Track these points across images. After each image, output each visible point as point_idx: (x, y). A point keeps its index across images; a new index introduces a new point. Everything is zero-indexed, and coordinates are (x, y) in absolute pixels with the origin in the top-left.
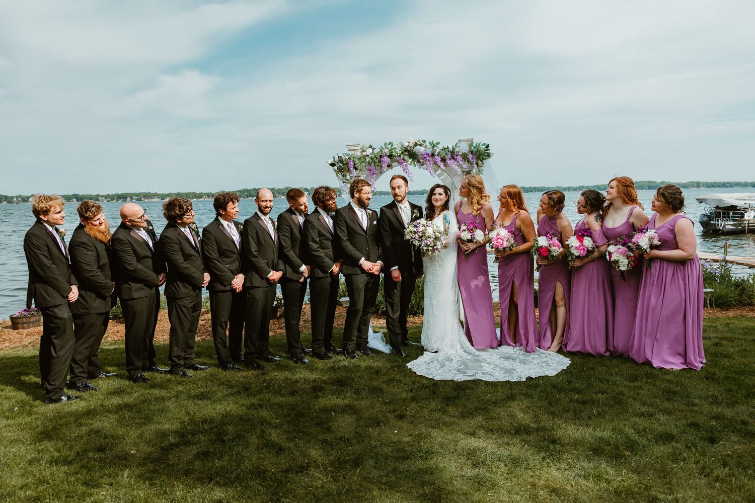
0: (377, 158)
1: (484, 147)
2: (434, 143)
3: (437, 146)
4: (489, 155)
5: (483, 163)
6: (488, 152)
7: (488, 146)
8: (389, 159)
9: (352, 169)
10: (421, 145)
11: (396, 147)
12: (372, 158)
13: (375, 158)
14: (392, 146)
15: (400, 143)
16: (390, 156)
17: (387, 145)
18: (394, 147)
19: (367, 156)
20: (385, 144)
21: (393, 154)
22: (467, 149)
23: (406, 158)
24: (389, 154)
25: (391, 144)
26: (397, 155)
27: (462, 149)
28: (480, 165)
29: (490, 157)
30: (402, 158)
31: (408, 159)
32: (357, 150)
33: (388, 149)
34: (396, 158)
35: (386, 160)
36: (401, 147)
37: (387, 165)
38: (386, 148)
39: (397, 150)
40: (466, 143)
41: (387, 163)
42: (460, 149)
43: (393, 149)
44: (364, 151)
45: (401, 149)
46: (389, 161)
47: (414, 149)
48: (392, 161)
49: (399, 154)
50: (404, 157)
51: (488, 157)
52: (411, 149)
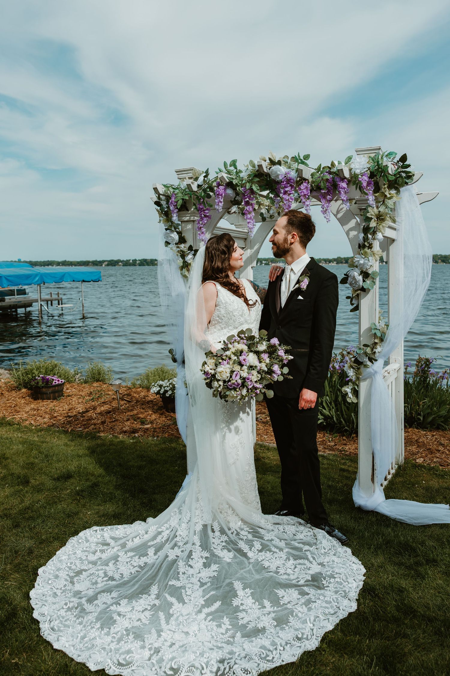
0: (212, 189)
2: (301, 158)
4: (410, 176)
5: (398, 192)
6: (408, 170)
7: (404, 158)
8: (230, 191)
9: (172, 208)
10: (280, 163)
11: (244, 169)
12: (205, 190)
13: (208, 190)
14: (236, 168)
15: (251, 162)
16: (230, 185)
17: (228, 166)
18: (238, 169)
19: (199, 186)
20: (225, 164)
21: (234, 182)
22: (365, 167)
23: (255, 188)
24: (228, 181)
25: (234, 163)
26: (240, 182)
27: (357, 167)
28: (388, 196)
29: (412, 180)
30: (247, 188)
31: (258, 190)
32: (187, 178)
33: (229, 172)
34: (239, 189)
35: (221, 191)
36: (250, 168)
37: (222, 200)
38: (226, 172)
39: (241, 175)
40: (365, 155)
41: (222, 196)
42: (353, 167)
43: (237, 173)
44: (196, 179)
45: (250, 173)
46: (230, 194)
47: (272, 172)
48: (237, 194)
49: (244, 182)
50: (251, 186)
51: (407, 181)
52: (264, 172)
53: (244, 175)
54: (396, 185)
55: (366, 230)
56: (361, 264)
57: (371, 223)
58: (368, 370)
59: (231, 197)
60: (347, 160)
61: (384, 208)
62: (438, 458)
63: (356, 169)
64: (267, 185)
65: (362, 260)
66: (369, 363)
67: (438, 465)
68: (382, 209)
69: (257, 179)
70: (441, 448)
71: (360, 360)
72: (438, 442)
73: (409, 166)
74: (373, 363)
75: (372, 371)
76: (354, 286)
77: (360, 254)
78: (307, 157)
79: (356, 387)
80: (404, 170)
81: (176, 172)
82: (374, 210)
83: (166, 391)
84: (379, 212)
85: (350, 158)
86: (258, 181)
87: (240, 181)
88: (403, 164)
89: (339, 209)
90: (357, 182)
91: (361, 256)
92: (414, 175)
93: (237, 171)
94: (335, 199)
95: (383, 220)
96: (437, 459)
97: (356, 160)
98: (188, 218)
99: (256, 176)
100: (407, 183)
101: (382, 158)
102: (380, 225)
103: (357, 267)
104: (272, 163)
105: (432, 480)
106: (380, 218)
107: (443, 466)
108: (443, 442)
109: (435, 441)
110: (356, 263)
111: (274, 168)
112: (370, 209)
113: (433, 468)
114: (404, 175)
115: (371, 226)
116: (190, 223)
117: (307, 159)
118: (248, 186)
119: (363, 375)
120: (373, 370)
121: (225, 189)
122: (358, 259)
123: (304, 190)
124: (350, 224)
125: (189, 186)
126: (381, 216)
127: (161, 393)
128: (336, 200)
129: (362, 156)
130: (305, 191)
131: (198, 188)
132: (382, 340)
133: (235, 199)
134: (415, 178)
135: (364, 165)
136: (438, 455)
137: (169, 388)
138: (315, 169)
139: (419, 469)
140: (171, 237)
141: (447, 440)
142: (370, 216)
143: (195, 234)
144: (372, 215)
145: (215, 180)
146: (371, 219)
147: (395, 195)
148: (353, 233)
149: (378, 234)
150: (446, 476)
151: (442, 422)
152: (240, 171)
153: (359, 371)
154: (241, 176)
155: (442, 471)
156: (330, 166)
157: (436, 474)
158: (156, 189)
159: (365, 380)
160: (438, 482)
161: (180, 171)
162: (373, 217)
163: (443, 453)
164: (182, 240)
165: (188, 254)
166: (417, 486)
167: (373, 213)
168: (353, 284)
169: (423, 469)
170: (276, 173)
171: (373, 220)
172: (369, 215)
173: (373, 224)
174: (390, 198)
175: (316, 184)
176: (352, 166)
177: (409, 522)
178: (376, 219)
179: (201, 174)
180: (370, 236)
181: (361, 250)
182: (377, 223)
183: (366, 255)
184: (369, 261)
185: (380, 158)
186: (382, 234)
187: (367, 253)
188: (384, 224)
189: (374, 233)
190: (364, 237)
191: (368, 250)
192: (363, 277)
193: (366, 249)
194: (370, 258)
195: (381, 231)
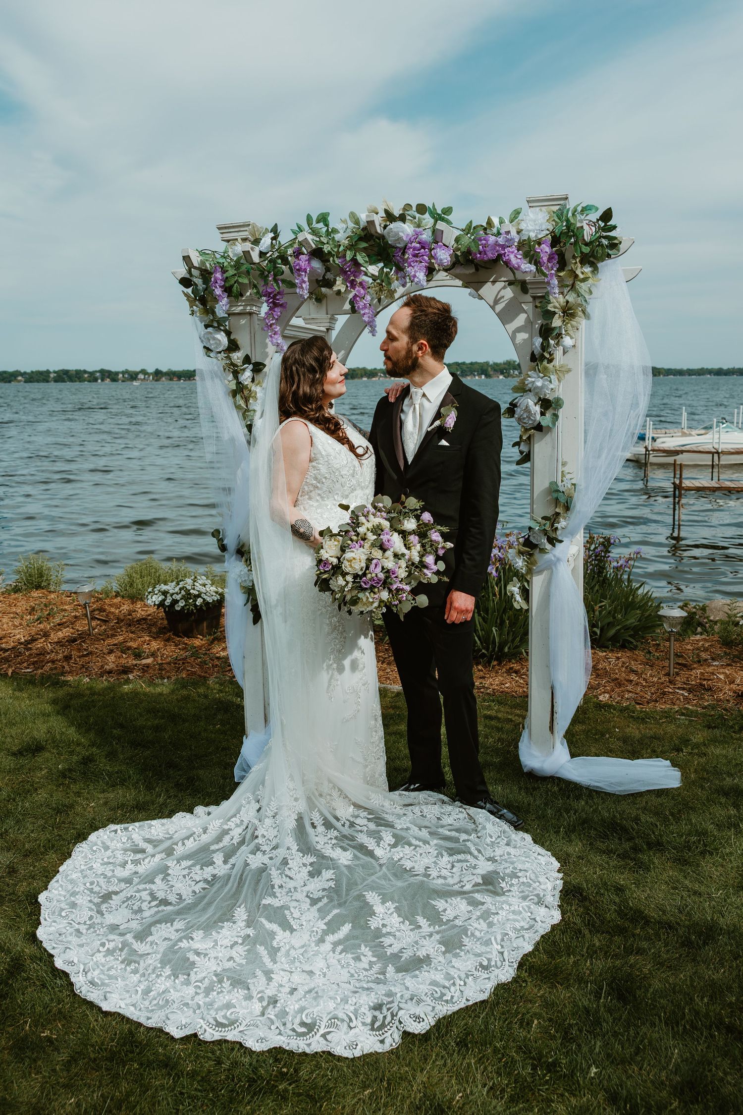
0: (285, 261)
1: (594, 216)
2: (439, 212)
3: (448, 222)
4: (614, 245)
5: (595, 270)
6: (612, 234)
7: (607, 215)
8: (316, 264)
9: (218, 291)
10: (402, 218)
11: (340, 226)
12: (272, 261)
13: (279, 261)
14: (327, 225)
15: (353, 215)
16: (317, 253)
17: (314, 222)
18: (331, 226)
19: (262, 254)
20: (309, 219)
21: (327, 248)
22: (544, 227)
23: (360, 258)
24: (314, 246)
25: (323, 218)
26: (336, 250)
27: (530, 228)
28: (581, 276)
29: (619, 251)
30: (348, 258)
31: (366, 262)
32: (240, 240)
33: (314, 232)
34: (334, 261)
35: (303, 265)
36: (351, 225)
37: (306, 279)
38: (310, 231)
39: (337, 237)
40: (543, 208)
41: (306, 272)
42: (523, 228)
43: (328, 233)
44: (256, 242)
45: (350, 234)
46: (318, 268)
47: (389, 233)
48: (328, 270)
49: (341, 248)
50: (355, 255)
51: (610, 252)
52: (377, 232)
53: (341, 237)
54: (592, 259)
55: (546, 332)
56: (537, 387)
57: (555, 320)
58: (547, 556)
59: (318, 275)
60: (513, 216)
61: (575, 296)
62: (630, 692)
63: (529, 231)
64: (379, 254)
65: (538, 381)
66: (548, 546)
67: (633, 703)
68: (571, 297)
69: (364, 245)
70: (633, 677)
71: (534, 541)
72: (626, 668)
73: (614, 227)
74: (554, 545)
75: (553, 558)
76: (525, 423)
77: (535, 371)
78: (448, 211)
79: (526, 584)
80: (605, 234)
81: (219, 229)
82: (558, 300)
83: (175, 602)
84: (567, 302)
85: (517, 213)
86: (364, 248)
87: (335, 247)
88: (606, 225)
89: (499, 297)
90: (532, 253)
91: (538, 375)
92: (620, 243)
93: (328, 229)
94: (491, 280)
95: (573, 316)
96: (630, 694)
97: (528, 215)
98: (241, 308)
99: (361, 239)
100: (609, 256)
101: (573, 215)
102: (567, 323)
103: (530, 391)
104: (390, 217)
105: (629, 726)
106: (569, 312)
107: (641, 704)
108: (634, 668)
109: (623, 666)
110: (530, 385)
111: (394, 226)
112: (551, 297)
113: (627, 708)
114: (605, 242)
115: (553, 325)
116: (244, 316)
117: (447, 213)
118: (349, 255)
119: (539, 564)
120: (554, 556)
121: (309, 260)
122: (533, 380)
124: (516, 321)
125: (247, 254)
126: (570, 309)
127: (167, 604)
128: (494, 282)
129: (538, 209)
131: (260, 257)
132: (567, 508)
133: (324, 277)
134: (622, 247)
135: (541, 225)
136: (629, 688)
137: (180, 595)
138: (463, 230)
139: (605, 711)
140: (214, 339)
141: (640, 664)
142: (553, 309)
143: (253, 335)
144: (555, 307)
145: (291, 245)
146: (554, 313)
147: (590, 275)
148: (522, 336)
149: (565, 338)
150: (649, 719)
151: (630, 636)
152: (335, 231)
153: (532, 559)
154: (336, 239)
155: (641, 712)
156: (485, 224)
157: (633, 717)
158: (187, 259)
159: (540, 572)
160: (638, 729)
161: (226, 228)
162: (556, 310)
163: (637, 684)
164: (233, 346)
165: (244, 370)
166: (607, 736)
167: (557, 305)
168: (524, 419)
169: (612, 710)
170: (397, 234)
171: (557, 316)
172: (550, 308)
173: (557, 322)
174: (584, 280)
176: (523, 226)
177: (609, 789)
178: (562, 314)
179: (264, 234)
180: (552, 342)
181: (537, 365)
182: (564, 321)
183: (545, 372)
184: (550, 382)
185: (570, 214)
186: (572, 338)
187: (546, 368)
188: (573, 323)
189: (559, 336)
190: (542, 344)
191: (548, 365)
192: (541, 408)
193: (545, 362)
194: (552, 377)
195: (568, 334)
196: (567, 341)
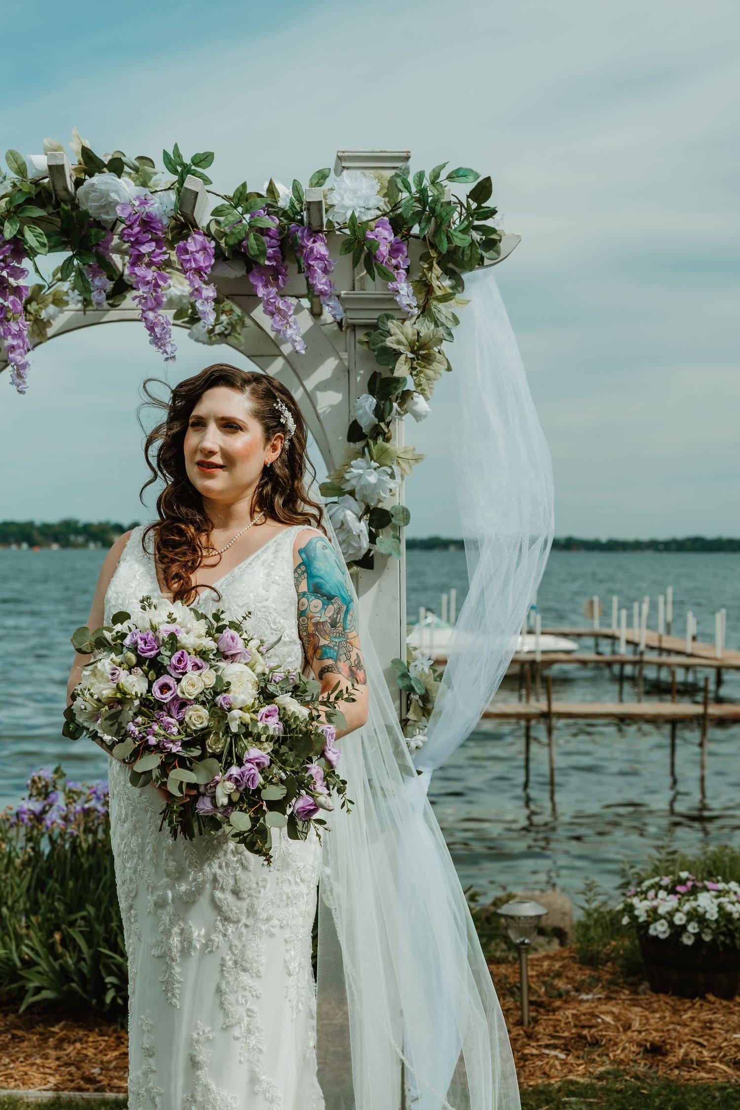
2: (187, 162)
4: (490, 244)
5: (458, 284)
7: (483, 190)
10: (115, 168)
22: (374, 204)
23: (30, 237)
28: (439, 292)
29: (497, 253)
40: (368, 173)
51: (484, 255)
54: (454, 265)
55: (384, 387)
56: (365, 486)
57: (398, 365)
61: (432, 326)
63: (344, 208)
65: (369, 475)
68: (423, 327)
69: (38, 212)
73: (494, 212)
77: (362, 456)
78: (203, 160)
80: (479, 223)
82: (405, 330)
84: (418, 334)
88: (479, 207)
91: (368, 463)
92: (501, 239)
95: (427, 359)
99: (31, 201)
100: (481, 262)
101: (433, 182)
102: (421, 372)
103: (351, 493)
104: (91, 162)
106: (421, 353)
110: (352, 483)
111: (96, 180)
112: (392, 326)
114: (477, 236)
115: (397, 374)
117: (202, 164)
122: (359, 472)
123: (197, 256)
126: (424, 347)
129: (358, 172)
130: (200, 256)
134: (504, 250)
142: (395, 346)
144: (399, 342)
146: (398, 354)
147: (451, 292)
149: (415, 399)
156: (264, 193)
162: (402, 348)
167: (402, 339)
170: (102, 196)
171: (403, 357)
172: (390, 342)
173: (401, 370)
174: (443, 299)
175: (232, 241)
178: (411, 355)
180: (395, 405)
181: (367, 445)
182: (413, 368)
183: (383, 459)
184: (392, 476)
185: (426, 182)
186: (427, 399)
187: (384, 452)
188: (430, 372)
189: (406, 395)
190: (378, 406)
191: (387, 445)
192: (370, 525)
193: (380, 440)
194: (394, 467)
195: (423, 392)
196: (420, 403)
